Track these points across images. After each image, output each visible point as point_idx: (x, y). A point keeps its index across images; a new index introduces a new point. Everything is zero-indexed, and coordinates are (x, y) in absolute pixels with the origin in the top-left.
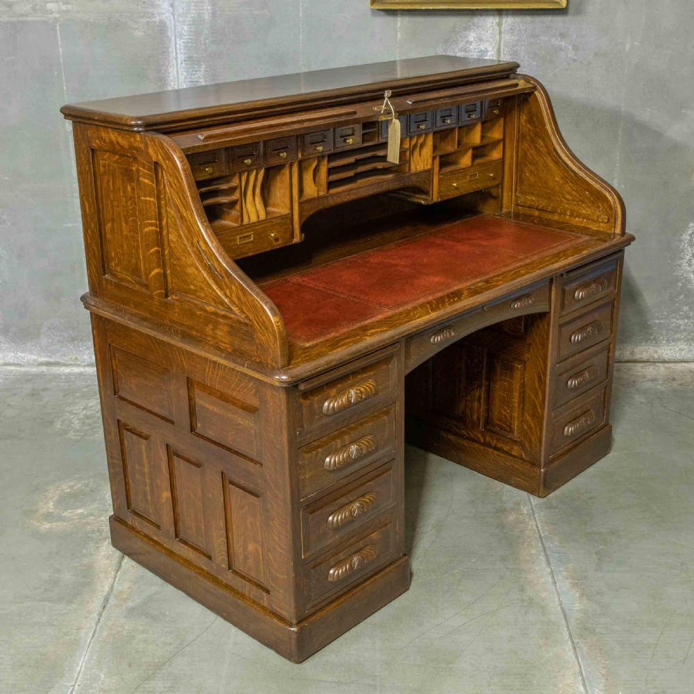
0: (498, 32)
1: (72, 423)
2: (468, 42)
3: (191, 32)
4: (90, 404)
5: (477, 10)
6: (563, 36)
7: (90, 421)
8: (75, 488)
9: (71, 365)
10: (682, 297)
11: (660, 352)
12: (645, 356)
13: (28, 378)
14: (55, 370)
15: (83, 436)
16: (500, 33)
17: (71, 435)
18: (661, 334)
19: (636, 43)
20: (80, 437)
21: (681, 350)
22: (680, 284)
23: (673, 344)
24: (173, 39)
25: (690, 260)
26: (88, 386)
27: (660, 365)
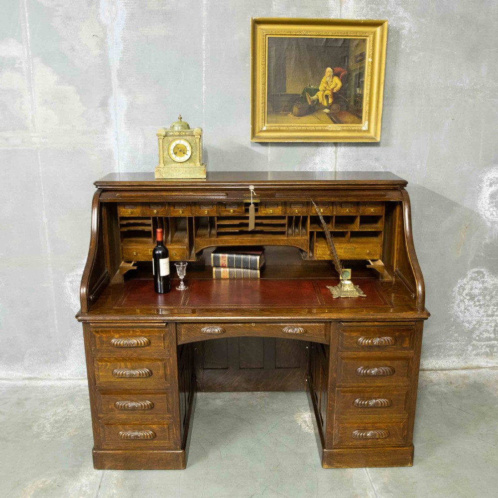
0: (334, 157)
1: (45, 427)
2: (315, 163)
3: (129, 156)
4: (58, 411)
5: (321, 143)
6: (377, 160)
7: (58, 425)
8: (46, 483)
9: (45, 379)
10: (453, 328)
11: (439, 363)
12: (430, 366)
13: (15, 390)
14: (34, 383)
15: (54, 437)
16: (336, 158)
17: (44, 437)
18: (440, 352)
19: (423, 164)
20: (51, 439)
21: (453, 362)
22: (452, 319)
23: (448, 358)
24: (117, 160)
25: (459, 304)
26: (56, 396)
27: (439, 372)
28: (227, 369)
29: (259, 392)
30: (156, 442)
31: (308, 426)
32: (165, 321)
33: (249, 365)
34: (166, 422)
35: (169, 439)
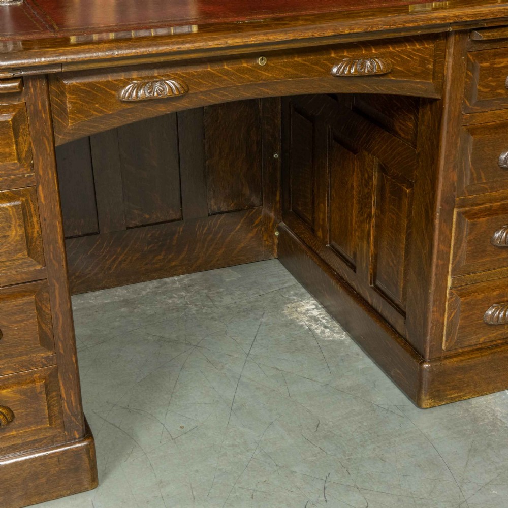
28: (96, 233)
29: (176, 278)
30: (14, 433)
31: (326, 327)
32: (18, 74)
33: (147, 216)
34: (38, 371)
35: (50, 417)
